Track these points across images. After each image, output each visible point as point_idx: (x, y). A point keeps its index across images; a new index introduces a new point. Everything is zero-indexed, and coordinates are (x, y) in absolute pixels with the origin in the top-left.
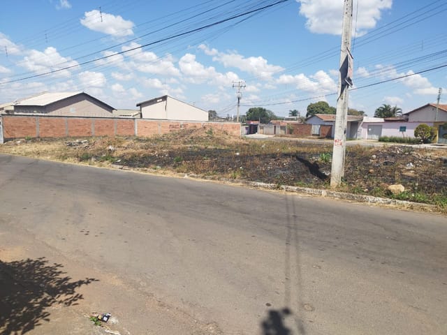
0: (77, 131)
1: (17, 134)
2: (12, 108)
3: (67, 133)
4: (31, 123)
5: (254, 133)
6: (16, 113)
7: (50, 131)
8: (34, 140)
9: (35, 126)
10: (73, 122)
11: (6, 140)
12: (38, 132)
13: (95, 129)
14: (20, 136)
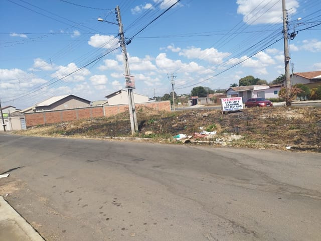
0: (68, 118)
1: (34, 124)
2: (35, 108)
3: (62, 120)
4: (41, 117)
5: (196, 104)
6: (37, 111)
7: (52, 120)
8: (42, 126)
9: (43, 118)
10: (65, 113)
11: (27, 127)
12: (45, 121)
13: (79, 115)
14: (35, 124)
